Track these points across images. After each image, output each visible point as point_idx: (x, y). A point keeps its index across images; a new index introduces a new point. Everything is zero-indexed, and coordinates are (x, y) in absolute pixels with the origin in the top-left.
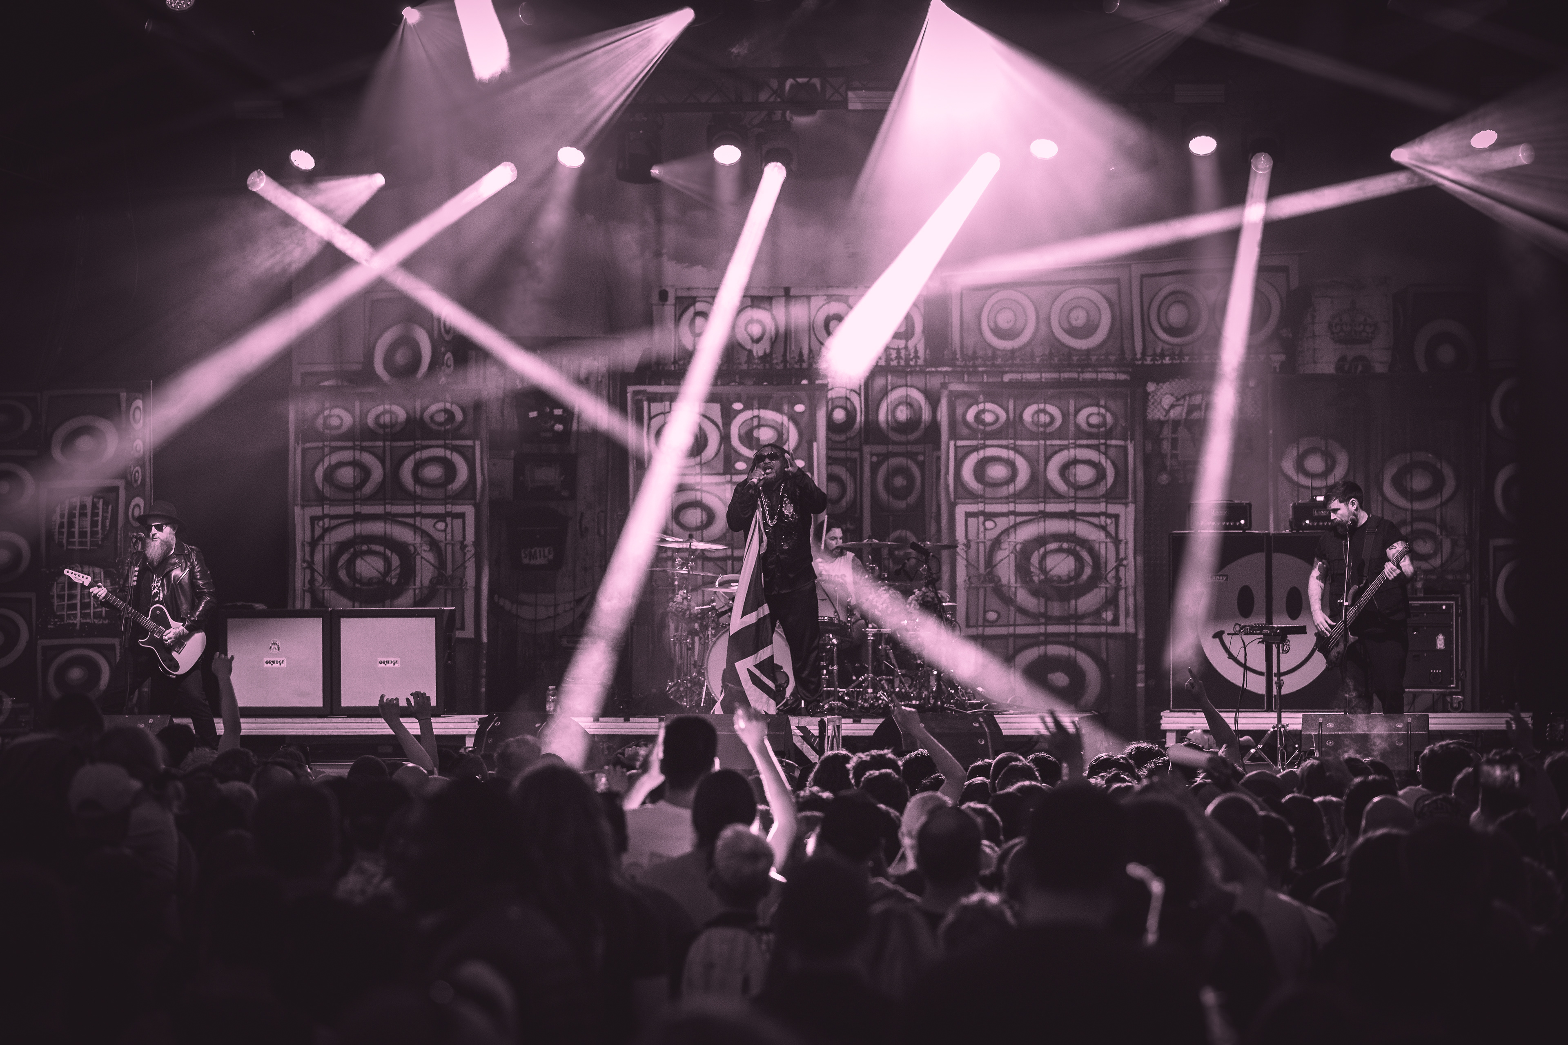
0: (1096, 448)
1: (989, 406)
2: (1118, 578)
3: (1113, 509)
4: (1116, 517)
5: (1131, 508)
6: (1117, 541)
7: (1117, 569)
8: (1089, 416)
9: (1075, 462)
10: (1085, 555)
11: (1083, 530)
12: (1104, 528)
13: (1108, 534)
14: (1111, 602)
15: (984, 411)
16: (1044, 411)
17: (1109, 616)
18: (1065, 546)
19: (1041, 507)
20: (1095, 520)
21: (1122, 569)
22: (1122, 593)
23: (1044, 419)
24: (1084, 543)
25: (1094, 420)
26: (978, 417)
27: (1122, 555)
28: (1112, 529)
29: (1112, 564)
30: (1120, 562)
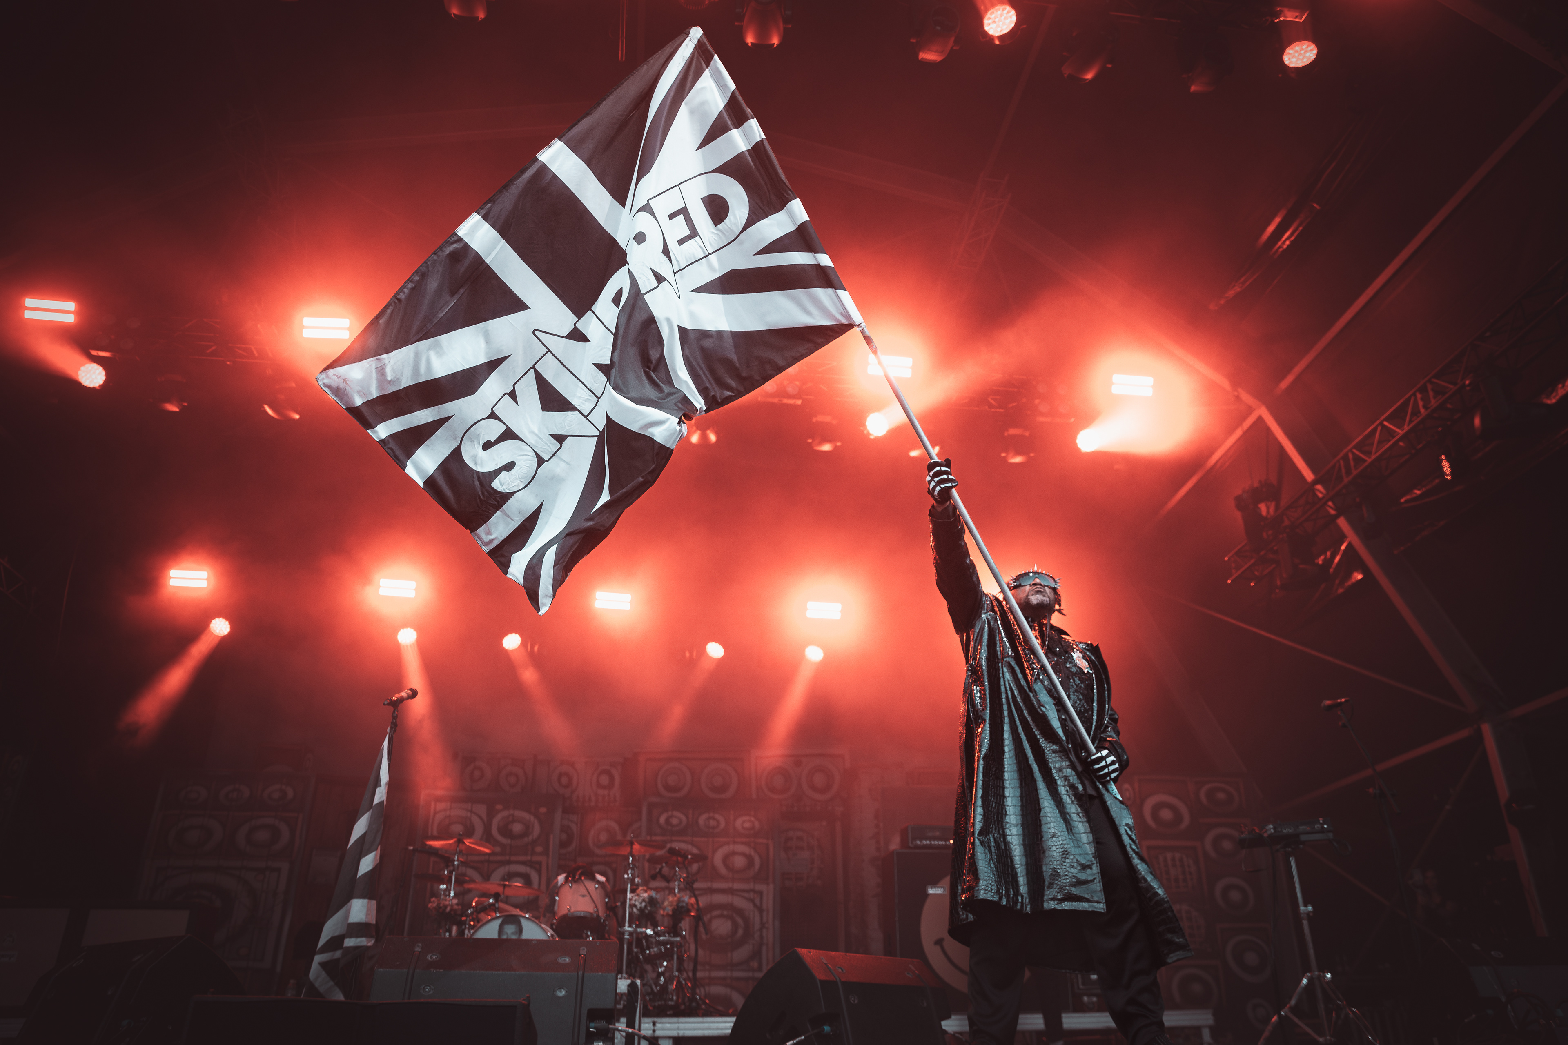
0: (747, 844)
1: (676, 813)
2: (761, 937)
3: (759, 887)
4: (761, 893)
5: (771, 886)
6: (761, 910)
7: (761, 930)
8: (744, 822)
9: (734, 853)
10: (739, 920)
11: (739, 902)
12: (752, 901)
13: (755, 905)
14: (756, 954)
15: (672, 816)
16: (714, 819)
17: (755, 964)
18: (725, 913)
19: (709, 885)
20: (746, 895)
21: (764, 931)
22: (764, 948)
23: (712, 823)
24: (740, 912)
25: (747, 825)
26: (667, 821)
27: (765, 920)
28: (757, 901)
29: (757, 926)
30: (763, 925)
